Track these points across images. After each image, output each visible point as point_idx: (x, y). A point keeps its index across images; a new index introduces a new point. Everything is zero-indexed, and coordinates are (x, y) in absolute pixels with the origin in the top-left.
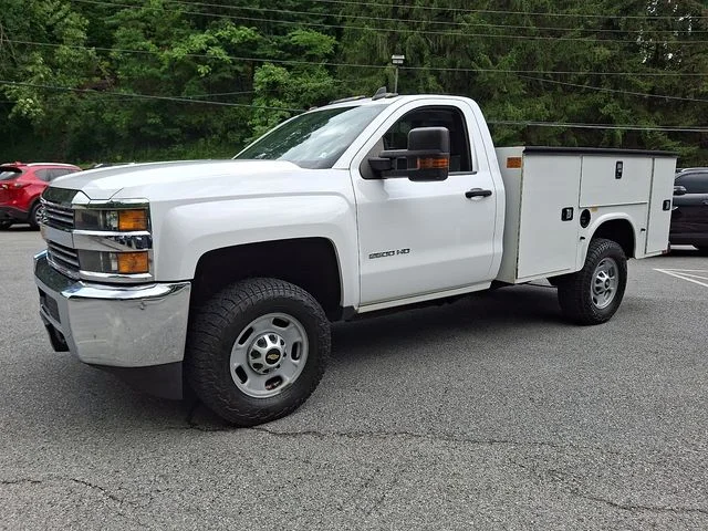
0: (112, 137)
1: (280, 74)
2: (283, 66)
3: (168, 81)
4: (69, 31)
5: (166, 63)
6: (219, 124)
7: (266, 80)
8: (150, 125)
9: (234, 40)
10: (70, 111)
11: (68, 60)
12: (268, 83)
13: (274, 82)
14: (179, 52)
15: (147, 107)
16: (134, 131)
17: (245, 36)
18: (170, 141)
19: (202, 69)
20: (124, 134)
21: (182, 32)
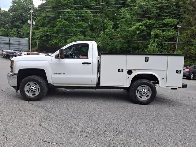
0: (116, 50)
1: (159, 32)
2: (160, 29)
3: (130, 36)
4: (109, 26)
5: (130, 31)
6: (142, 46)
7: (154, 34)
8: (125, 47)
9: (147, 24)
10: (107, 44)
11: (108, 32)
12: (154, 35)
13: (156, 34)
14: (133, 28)
15: (124, 43)
16: (121, 49)
17: (151, 22)
18: (129, 51)
19: (138, 32)
20: (119, 49)
21: (134, 23)
